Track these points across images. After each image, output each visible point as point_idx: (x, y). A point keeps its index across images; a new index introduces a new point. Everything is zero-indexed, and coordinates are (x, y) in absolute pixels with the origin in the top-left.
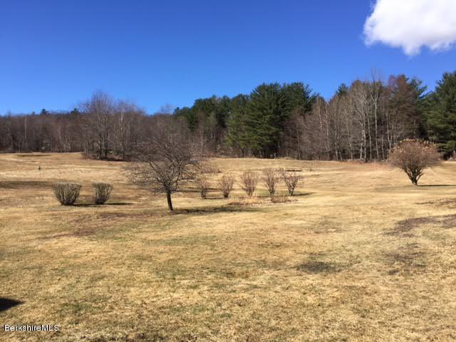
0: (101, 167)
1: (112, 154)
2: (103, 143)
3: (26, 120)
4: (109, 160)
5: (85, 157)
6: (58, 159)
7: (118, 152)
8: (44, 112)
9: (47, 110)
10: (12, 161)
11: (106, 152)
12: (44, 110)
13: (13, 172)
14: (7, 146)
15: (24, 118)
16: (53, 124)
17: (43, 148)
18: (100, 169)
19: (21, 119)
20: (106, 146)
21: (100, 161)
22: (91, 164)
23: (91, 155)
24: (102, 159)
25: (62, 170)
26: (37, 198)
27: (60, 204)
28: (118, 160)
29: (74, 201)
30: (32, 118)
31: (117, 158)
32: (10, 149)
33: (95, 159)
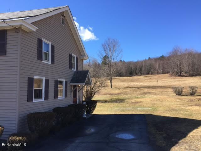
0: (180, 79)
1: (184, 74)
2: (179, 69)
3: (143, 63)
4: (182, 76)
5: (171, 75)
6: (159, 77)
7: (186, 73)
8: (149, 58)
9: (150, 57)
10: (143, 79)
11: (181, 73)
12: (149, 57)
13: (145, 83)
14: (138, 73)
15: (143, 62)
16: (154, 63)
17: (150, 73)
18: (179, 80)
19: (141, 62)
20: (180, 70)
21: (178, 77)
22: (174, 79)
23: (174, 74)
24: (179, 76)
25: (163, 82)
26: (165, 92)
27: (176, 95)
28: (187, 76)
29: (181, 94)
30: (145, 61)
31: (186, 75)
32: (139, 74)
33: (176, 76)
